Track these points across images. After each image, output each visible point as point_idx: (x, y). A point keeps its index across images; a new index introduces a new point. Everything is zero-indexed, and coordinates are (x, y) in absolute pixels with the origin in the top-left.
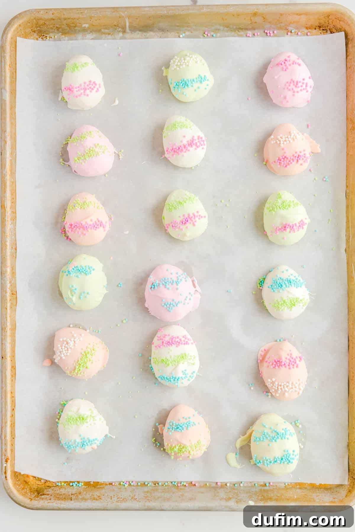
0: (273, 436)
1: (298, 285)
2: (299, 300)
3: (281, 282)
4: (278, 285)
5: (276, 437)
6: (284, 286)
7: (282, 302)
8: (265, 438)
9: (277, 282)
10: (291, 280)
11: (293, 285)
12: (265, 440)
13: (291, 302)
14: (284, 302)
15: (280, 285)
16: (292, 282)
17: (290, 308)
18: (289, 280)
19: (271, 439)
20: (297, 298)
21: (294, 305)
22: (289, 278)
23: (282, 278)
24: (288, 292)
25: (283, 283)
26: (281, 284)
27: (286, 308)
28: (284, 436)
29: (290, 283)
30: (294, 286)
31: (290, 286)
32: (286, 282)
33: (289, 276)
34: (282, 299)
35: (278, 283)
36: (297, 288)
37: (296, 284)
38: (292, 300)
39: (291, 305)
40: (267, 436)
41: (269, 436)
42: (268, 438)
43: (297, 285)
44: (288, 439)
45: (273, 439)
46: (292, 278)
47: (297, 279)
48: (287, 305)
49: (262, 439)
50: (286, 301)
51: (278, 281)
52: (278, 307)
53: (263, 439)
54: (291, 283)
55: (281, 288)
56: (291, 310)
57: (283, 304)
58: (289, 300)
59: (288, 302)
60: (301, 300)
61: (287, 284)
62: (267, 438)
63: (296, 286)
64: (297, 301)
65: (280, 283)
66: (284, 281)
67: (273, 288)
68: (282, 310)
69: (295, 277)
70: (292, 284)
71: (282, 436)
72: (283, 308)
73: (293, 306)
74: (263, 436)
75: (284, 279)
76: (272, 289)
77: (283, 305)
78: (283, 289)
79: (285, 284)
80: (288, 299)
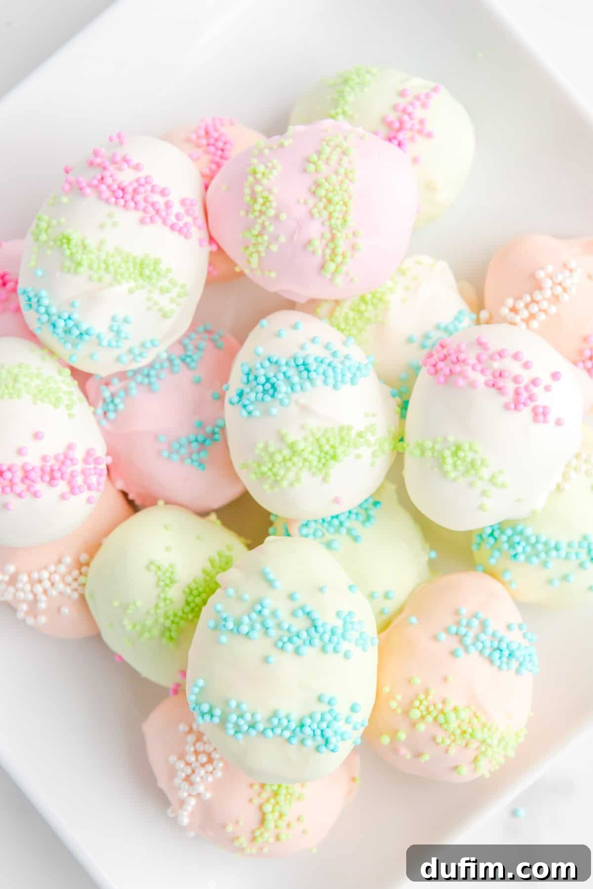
0: (294, 630)
1: (340, 376)
2: (353, 433)
3: (271, 374)
4: (260, 388)
5: (304, 635)
6: (283, 388)
7: (286, 452)
8: (258, 626)
9: (256, 378)
10: (310, 360)
11: (319, 380)
12: (255, 635)
13: (320, 447)
14: (292, 447)
15: (268, 386)
16: (313, 367)
17: (320, 470)
18: (300, 362)
19: (280, 639)
20: (341, 428)
21: (334, 457)
22: (301, 354)
23: (274, 359)
24: (304, 409)
25: (281, 376)
26: (274, 380)
27: (304, 475)
28: (335, 639)
29: (305, 374)
30: (325, 382)
31: (308, 385)
32: (292, 372)
33: (302, 347)
34: (281, 438)
35: (262, 380)
36: (335, 387)
37: (330, 373)
38: (323, 441)
39: (323, 461)
40: (270, 623)
41: (279, 626)
42: (273, 632)
43: (335, 378)
44: (346, 656)
45: (290, 640)
46: (314, 352)
47: (334, 354)
48: (305, 460)
49: (245, 629)
50: (301, 446)
51: (262, 372)
52: (275, 475)
53: (252, 628)
54: (309, 371)
55: (273, 396)
56: (324, 479)
57: (290, 459)
58: (311, 439)
59: (310, 449)
60: (360, 435)
61: (296, 379)
62: (266, 629)
63: (331, 381)
64: (342, 440)
65: (268, 380)
66: (284, 368)
67: (247, 402)
68: (291, 485)
69: (327, 347)
70: (313, 375)
71: (327, 637)
72: (291, 475)
73: (332, 462)
74: (254, 616)
75: (283, 361)
76: (245, 406)
77: (290, 464)
78: (281, 402)
79: (287, 378)
80: (305, 439)
